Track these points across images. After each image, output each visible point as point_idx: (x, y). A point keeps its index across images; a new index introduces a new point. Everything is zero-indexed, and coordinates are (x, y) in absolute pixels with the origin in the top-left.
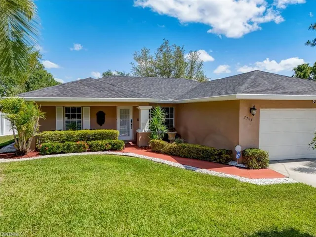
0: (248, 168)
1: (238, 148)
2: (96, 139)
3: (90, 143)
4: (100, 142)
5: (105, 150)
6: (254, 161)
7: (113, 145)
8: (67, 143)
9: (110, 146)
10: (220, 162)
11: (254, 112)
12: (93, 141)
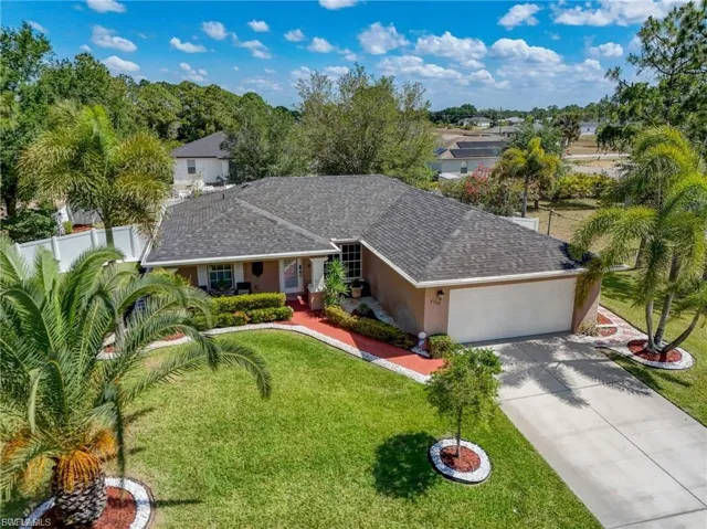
0: (431, 358)
1: (422, 335)
2: (257, 307)
3: (250, 313)
4: (262, 312)
5: (270, 321)
6: (437, 351)
7: (278, 315)
8: (222, 315)
9: (275, 317)
10: (403, 348)
11: (441, 296)
12: (254, 311)
